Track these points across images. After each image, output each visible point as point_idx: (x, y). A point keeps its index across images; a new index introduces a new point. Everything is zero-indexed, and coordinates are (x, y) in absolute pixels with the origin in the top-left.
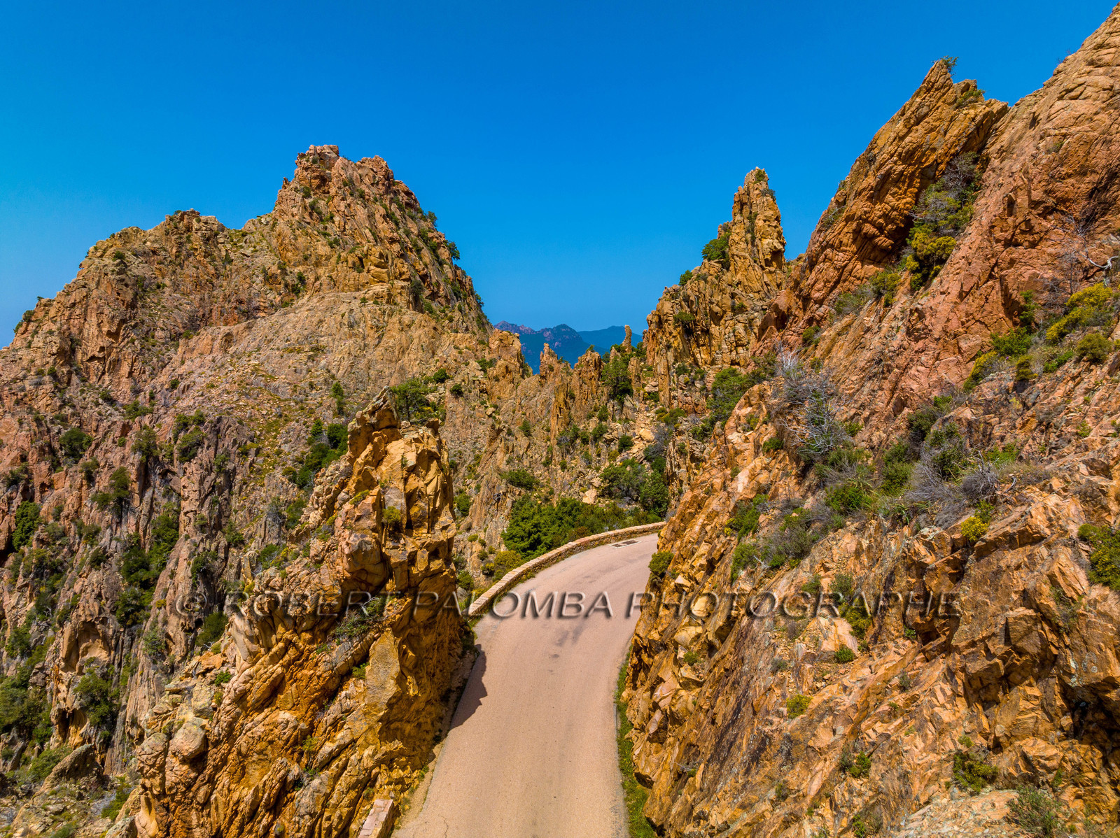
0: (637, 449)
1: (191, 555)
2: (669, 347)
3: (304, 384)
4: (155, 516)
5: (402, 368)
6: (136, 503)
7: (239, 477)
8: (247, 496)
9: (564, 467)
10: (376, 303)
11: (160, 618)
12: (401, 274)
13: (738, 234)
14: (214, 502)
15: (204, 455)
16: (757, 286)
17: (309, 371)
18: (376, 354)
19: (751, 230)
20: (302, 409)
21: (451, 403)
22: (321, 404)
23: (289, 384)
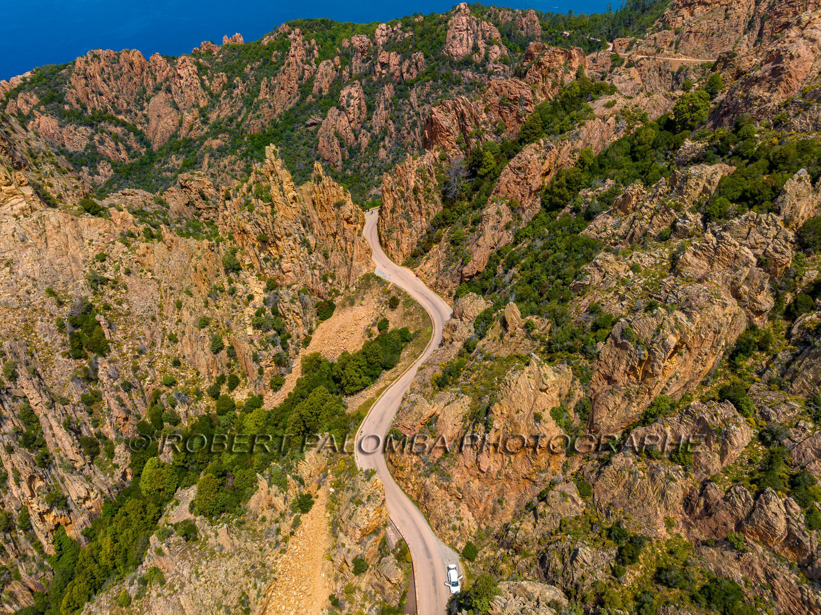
0: (258, 300)
1: (59, 423)
2: (254, 245)
3: (22, 293)
4: (16, 412)
5: (73, 258)
6: (5, 413)
7: (39, 369)
8: (50, 376)
9: (218, 308)
10: (25, 216)
11: (62, 455)
12: (21, 182)
13: (275, 190)
14: (45, 391)
15: (22, 371)
16: (291, 217)
17: (17, 282)
18: (49, 254)
19: (281, 189)
20: (35, 310)
21: (127, 280)
22: (44, 303)
23: (12, 296)
